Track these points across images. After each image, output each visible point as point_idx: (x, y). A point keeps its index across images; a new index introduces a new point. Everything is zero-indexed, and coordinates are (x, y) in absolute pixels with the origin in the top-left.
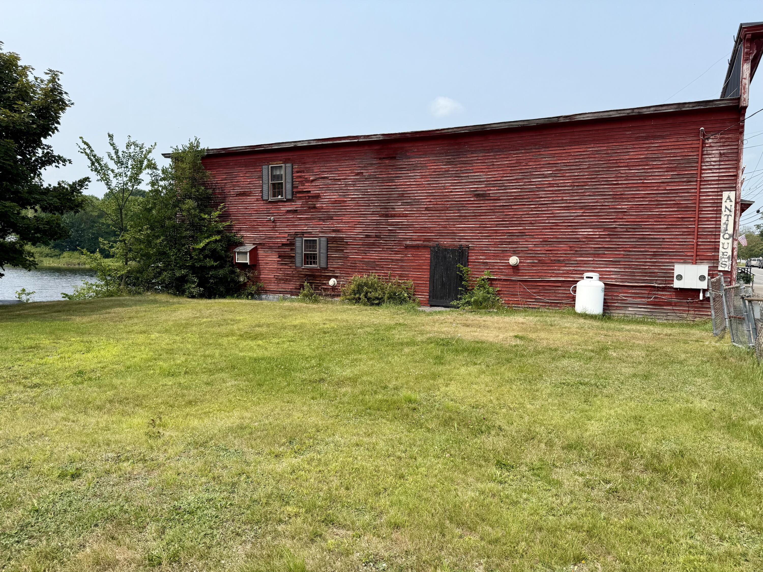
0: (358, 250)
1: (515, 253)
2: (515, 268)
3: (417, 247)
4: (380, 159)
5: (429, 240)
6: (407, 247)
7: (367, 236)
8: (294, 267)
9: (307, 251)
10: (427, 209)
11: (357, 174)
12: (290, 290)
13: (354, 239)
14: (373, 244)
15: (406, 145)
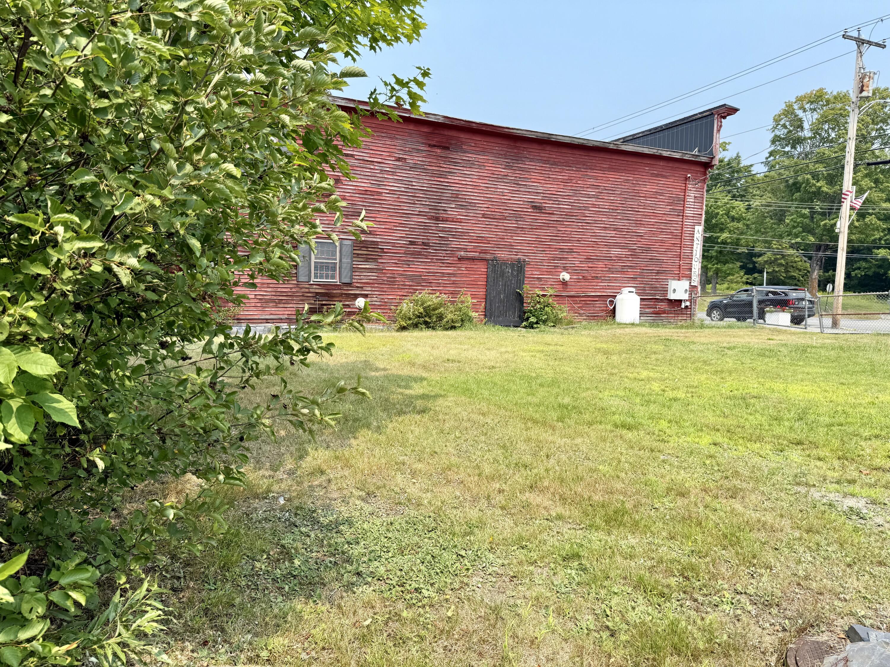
0: (399, 260)
1: (565, 269)
2: (564, 283)
3: (472, 259)
4: (430, 146)
5: (485, 252)
6: (461, 259)
7: (412, 243)
8: (295, 282)
9: (319, 258)
10: (484, 216)
11: (399, 159)
12: (286, 316)
13: (394, 245)
14: (419, 253)
15: (462, 135)
